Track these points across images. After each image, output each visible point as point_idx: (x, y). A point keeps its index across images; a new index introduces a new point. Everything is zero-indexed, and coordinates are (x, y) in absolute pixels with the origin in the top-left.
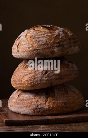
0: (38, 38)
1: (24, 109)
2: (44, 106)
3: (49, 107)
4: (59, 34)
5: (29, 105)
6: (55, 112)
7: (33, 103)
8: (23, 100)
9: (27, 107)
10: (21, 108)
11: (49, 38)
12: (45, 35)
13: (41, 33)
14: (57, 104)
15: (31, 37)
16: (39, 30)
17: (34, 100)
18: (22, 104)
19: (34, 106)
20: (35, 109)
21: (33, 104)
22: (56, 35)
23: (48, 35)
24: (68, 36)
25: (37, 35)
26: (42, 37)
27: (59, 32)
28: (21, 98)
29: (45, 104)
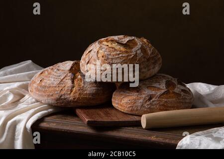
0: (112, 59)
1: (46, 98)
2: (68, 96)
3: (74, 99)
4: (136, 53)
5: (51, 94)
6: (80, 104)
7: (56, 92)
8: (45, 87)
9: (49, 96)
10: (42, 96)
11: (124, 60)
12: (120, 55)
13: (115, 53)
14: (84, 95)
15: (103, 57)
16: (113, 48)
17: (57, 89)
18: (44, 92)
19: (57, 96)
20: (57, 100)
21: (56, 94)
22: (133, 56)
23: (124, 55)
24: (148, 54)
25: (110, 55)
26: (116, 58)
27: (136, 51)
28: (43, 84)
29: (70, 94)
